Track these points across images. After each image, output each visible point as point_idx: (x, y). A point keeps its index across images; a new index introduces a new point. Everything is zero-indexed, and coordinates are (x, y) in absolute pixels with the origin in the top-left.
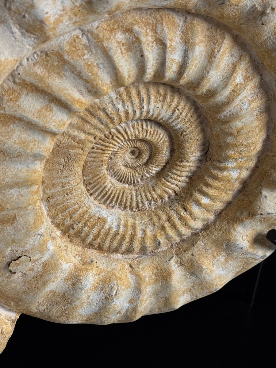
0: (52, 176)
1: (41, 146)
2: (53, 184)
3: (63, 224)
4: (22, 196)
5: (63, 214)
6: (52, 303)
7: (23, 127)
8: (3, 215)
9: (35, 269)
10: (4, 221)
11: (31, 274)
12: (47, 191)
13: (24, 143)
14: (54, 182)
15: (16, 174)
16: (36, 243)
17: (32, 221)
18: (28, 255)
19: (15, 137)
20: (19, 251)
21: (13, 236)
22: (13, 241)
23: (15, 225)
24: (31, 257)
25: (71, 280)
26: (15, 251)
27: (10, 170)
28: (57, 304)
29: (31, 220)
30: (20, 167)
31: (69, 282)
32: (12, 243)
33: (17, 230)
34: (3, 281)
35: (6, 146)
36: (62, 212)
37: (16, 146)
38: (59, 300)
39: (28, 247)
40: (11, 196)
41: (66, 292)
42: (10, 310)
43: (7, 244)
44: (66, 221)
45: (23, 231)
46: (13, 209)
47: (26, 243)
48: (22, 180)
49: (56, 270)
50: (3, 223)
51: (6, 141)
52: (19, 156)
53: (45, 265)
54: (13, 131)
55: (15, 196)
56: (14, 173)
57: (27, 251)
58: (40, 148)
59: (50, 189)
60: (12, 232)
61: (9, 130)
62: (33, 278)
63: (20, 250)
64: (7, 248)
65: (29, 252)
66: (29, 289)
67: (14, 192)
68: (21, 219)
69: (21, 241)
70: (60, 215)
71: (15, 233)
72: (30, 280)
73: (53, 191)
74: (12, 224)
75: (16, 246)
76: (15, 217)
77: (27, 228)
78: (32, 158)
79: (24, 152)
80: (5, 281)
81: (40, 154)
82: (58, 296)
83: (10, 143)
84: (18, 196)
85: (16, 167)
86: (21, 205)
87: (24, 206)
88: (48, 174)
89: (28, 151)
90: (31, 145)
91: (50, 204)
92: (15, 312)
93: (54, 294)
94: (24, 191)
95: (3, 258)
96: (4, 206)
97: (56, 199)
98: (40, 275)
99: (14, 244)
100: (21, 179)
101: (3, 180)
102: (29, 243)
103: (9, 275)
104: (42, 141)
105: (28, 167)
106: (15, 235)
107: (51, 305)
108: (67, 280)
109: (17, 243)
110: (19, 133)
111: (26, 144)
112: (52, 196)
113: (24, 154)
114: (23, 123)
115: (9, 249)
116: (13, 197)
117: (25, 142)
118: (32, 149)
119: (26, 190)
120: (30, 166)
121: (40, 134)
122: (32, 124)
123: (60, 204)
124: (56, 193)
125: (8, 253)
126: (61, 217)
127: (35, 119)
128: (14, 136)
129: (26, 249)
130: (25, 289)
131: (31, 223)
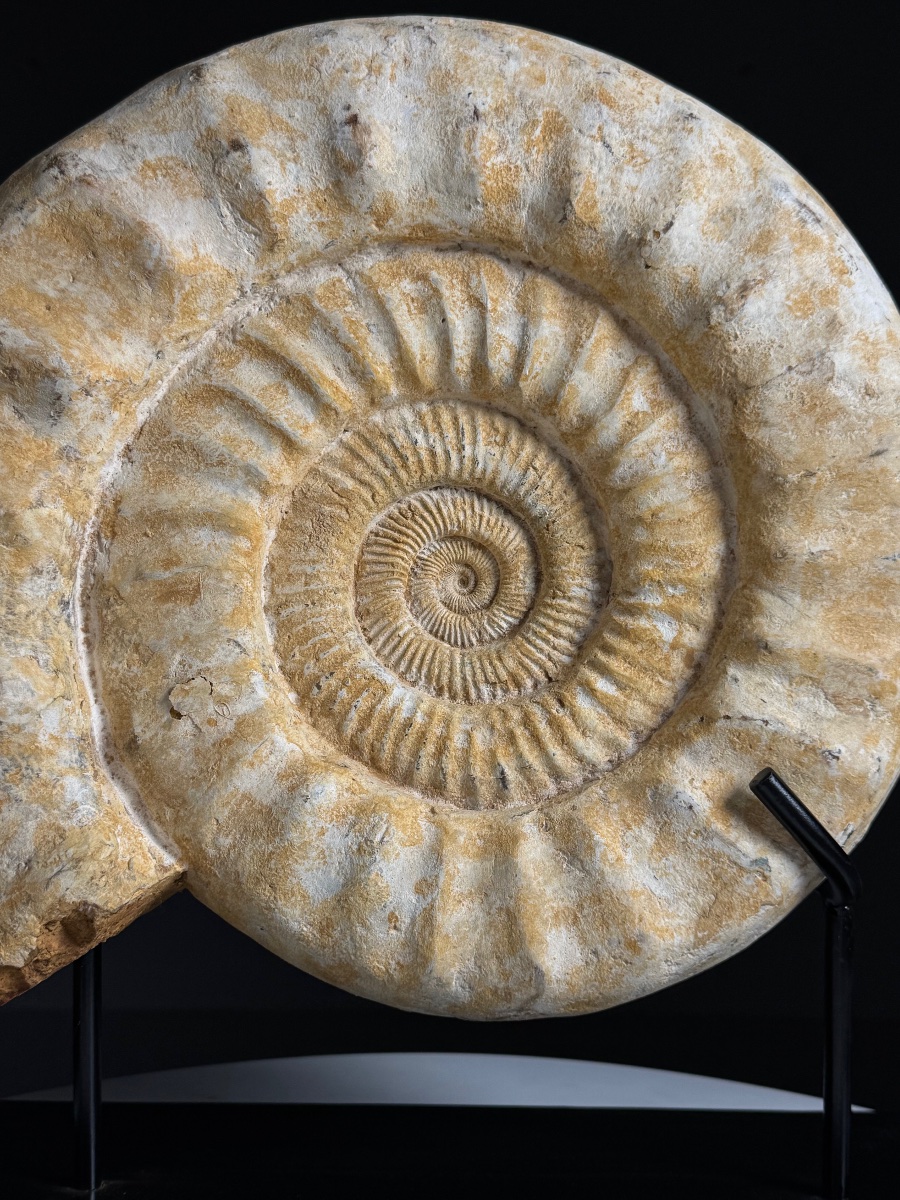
0: (289, 556)
1: (262, 456)
2: (290, 575)
3: (301, 675)
4: (218, 548)
5: (303, 648)
6: (246, 830)
7: (235, 414)
8: (177, 573)
9: (221, 724)
10: (178, 592)
11: (212, 734)
12: (278, 590)
13: (232, 440)
14: (291, 570)
15: (211, 499)
16: (230, 659)
17: (229, 610)
18: (208, 678)
19: (219, 428)
20: (195, 668)
21: (188, 627)
22: (186, 638)
23: (195, 607)
24: (214, 683)
25: (291, 779)
26: (186, 667)
27: (203, 491)
28: (256, 833)
29: (227, 607)
30: (222, 489)
31: (286, 783)
32: (183, 642)
33: (197, 617)
34: (156, 735)
35: (202, 438)
36: (300, 644)
37: (218, 442)
38: (260, 823)
39: (212, 663)
40: (198, 542)
41: (276, 804)
42: (165, 847)
43: (175, 644)
44: (306, 666)
45: (208, 622)
46: (196, 567)
47: (209, 653)
48: (219, 511)
49: (261, 738)
50: (176, 599)
51: (203, 430)
52: (221, 463)
53: (242, 723)
54: (218, 418)
55: (205, 545)
56: (209, 496)
57: (209, 669)
58: (259, 458)
59: (283, 586)
60: (187, 620)
61: (212, 415)
62: (214, 745)
63: (197, 664)
64: (174, 652)
65: (211, 673)
66: (202, 771)
67: (203, 536)
68: (208, 597)
69: (200, 641)
70: (296, 650)
71: (193, 622)
72: (207, 751)
73: (287, 590)
74: (191, 604)
75: (190, 654)
76: (197, 590)
77: (216, 617)
78: (243, 476)
79: (230, 456)
80: (160, 736)
81: (257, 470)
82: (260, 812)
83: (209, 435)
84: (209, 545)
85: (215, 488)
86: (212, 563)
87: (215, 566)
88: (282, 551)
89: (237, 456)
90: (244, 447)
91: (281, 619)
92: (175, 856)
93: (251, 806)
94: (222, 539)
95: (164, 677)
96: (182, 557)
97: (291, 609)
98: (227, 741)
99: (186, 646)
100: (217, 508)
101: (188, 504)
102: (216, 655)
103: (168, 719)
104: (265, 449)
105: (235, 492)
106: (191, 625)
107: (242, 835)
108: (281, 777)
109: (192, 644)
110: (227, 423)
111: (235, 443)
112: (285, 604)
113: (228, 460)
114: (234, 404)
115: (178, 657)
116: (200, 545)
117: (235, 440)
118: (244, 454)
119: (225, 540)
120: (239, 492)
121: (261, 432)
122: (249, 407)
123: (299, 624)
124: (293, 595)
125: (174, 667)
126: (298, 657)
127: (256, 399)
128: (218, 426)
129: (208, 664)
130: (195, 771)
131: (226, 612)
